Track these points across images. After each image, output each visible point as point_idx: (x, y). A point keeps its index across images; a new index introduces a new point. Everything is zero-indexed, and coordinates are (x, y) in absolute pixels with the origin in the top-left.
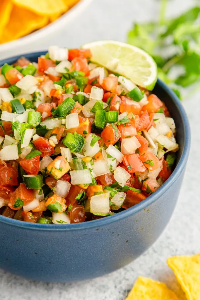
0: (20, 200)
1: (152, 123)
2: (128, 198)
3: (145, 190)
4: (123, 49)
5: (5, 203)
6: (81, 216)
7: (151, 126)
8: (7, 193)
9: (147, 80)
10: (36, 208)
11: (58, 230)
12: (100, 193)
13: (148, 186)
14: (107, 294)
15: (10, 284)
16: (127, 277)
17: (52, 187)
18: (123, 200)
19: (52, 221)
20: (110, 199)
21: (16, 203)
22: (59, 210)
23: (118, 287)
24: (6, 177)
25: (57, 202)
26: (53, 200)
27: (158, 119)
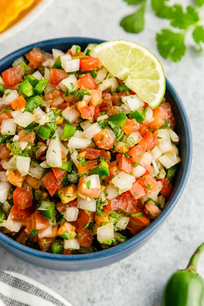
0: (35, 230)
1: (156, 142)
2: (131, 221)
3: (147, 213)
6: (88, 240)
7: (155, 145)
8: (24, 217)
10: (50, 235)
12: (106, 223)
17: (62, 212)
18: (126, 224)
19: (63, 245)
20: (115, 224)
21: (32, 232)
22: (69, 238)
25: (68, 230)
26: (64, 230)
27: (161, 138)
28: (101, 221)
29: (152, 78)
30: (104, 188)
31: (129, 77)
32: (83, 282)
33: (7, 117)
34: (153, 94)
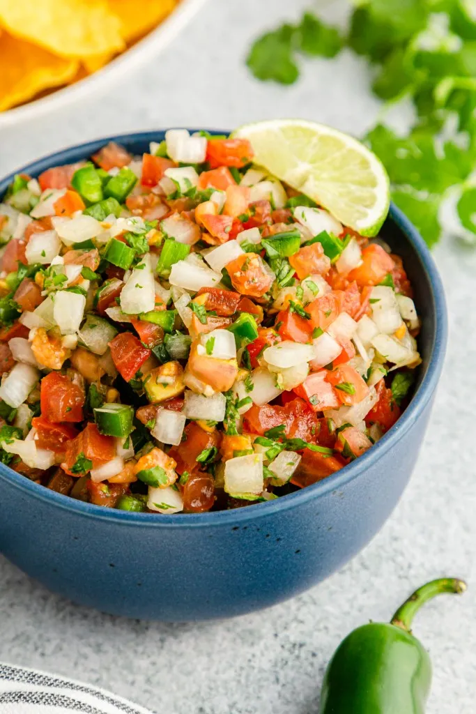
0: (84, 459)
1: (365, 307)
2: (305, 465)
3: (341, 449)
4: (324, 140)
5: (55, 461)
6: (204, 495)
7: (363, 313)
8: (61, 440)
9: (365, 215)
10: (117, 475)
11: (155, 525)
12: (245, 453)
13: (346, 443)
14: (257, 650)
15: (61, 615)
16: (301, 617)
17: (148, 419)
18: (294, 468)
19: (146, 503)
21: (76, 464)
22: (161, 482)
23: (281, 635)
24: (61, 407)
25: (158, 465)
26: (149, 462)
27: (378, 300)
28: (234, 445)
29: (361, 184)
30: (244, 373)
31: (311, 177)
32: (189, 674)
33: (42, 228)
34: (362, 209)
